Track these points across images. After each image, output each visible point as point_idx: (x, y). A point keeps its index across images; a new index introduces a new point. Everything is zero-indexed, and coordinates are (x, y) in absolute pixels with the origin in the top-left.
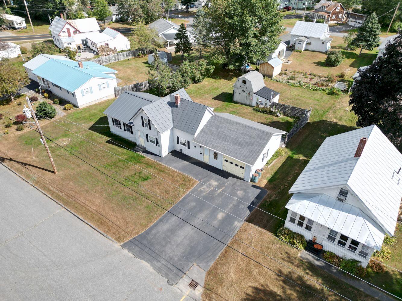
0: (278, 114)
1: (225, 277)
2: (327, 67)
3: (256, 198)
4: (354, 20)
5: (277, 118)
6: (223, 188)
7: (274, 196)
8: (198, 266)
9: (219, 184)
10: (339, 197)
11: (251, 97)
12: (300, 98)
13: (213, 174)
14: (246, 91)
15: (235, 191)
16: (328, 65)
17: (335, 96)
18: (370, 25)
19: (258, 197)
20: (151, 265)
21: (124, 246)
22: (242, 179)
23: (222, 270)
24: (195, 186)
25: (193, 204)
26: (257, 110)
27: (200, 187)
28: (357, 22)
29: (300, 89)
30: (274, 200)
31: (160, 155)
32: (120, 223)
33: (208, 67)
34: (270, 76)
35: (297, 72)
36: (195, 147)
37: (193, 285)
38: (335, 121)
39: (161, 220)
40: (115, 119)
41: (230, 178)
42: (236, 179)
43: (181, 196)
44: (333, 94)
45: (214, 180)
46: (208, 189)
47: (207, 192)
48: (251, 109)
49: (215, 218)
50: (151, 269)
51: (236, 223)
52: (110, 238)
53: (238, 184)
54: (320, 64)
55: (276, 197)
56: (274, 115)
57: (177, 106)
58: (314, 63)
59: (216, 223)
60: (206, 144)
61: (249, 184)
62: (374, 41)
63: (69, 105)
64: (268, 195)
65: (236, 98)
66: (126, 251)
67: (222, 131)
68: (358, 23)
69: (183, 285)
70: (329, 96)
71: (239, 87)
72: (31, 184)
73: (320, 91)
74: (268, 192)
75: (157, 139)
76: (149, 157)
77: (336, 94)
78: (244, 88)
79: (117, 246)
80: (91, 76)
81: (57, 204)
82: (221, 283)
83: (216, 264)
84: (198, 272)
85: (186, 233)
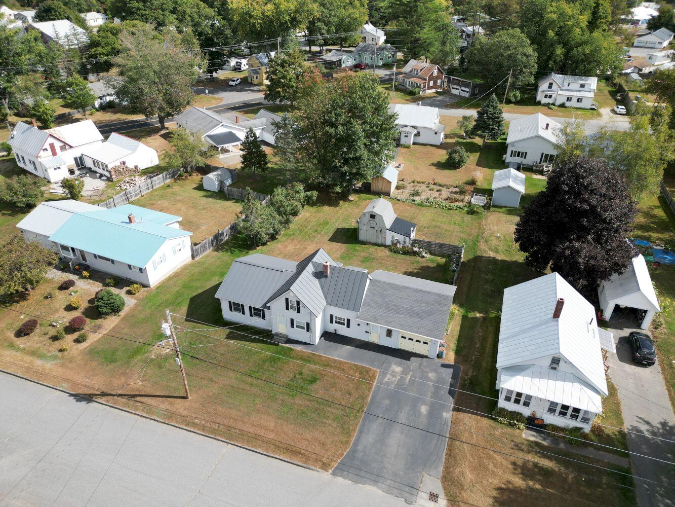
0: (424, 254)
1: (462, 479)
2: (450, 169)
3: (452, 378)
4: (458, 87)
5: (423, 259)
6: (411, 373)
7: (471, 371)
8: (428, 474)
9: (402, 369)
10: (551, 366)
11: (383, 234)
12: (438, 224)
13: (390, 358)
14: (376, 228)
15: (426, 374)
16: (451, 166)
17: (477, 215)
18: (491, 110)
19: (454, 377)
20: (378, 487)
21: (334, 474)
22: (426, 357)
23: (457, 472)
24: (377, 377)
25: (387, 402)
26: (396, 252)
27: (384, 378)
28: (462, 90)
29: (432, 210)
30: (473, 376)
31: (311, 343)
32: (315, 447)
33: (309, 193)
34: (387, 193)
35: (417, 182)
36: (359, 325)
37: (433, 497)
38: (492, 254)
39: (361, 432)
40: (234, 303)
41: (412, 359)
42: (420, 359)
43: (368, 395)
44: (474, 213)
45: (395, 364)
46: (394, 378)
47: (396, 383)
48: (386, 252)
49: (420, 414)
50: (380, 492)
51: (444, 414)
52: (313, 468)
53: (425, 364)
54: (440, 166)
55: (473, 372)
56: (419, 256)
57: (326, 277)
58: (433, 164)
59: (423, 420)
60: (376, 321)
61: (436, 361)
62: (499, 129)
63: (135, 286)
64: (463, 371)
65: (362, 236)
66: (340, 480)
67: (390, 301)
68: (464, 91)
69: (423, 501)
70: (470, 216)
71: (365, 223)
72: (163, 421)
73: (456, 209)
74: (462, 368)
75: (308, 324)
76: (299, 348)
77: (478, 213)
78: (373, 223)
79: (326, 476)
80: (164, 239)
81: (217, 441)
82: (462, 487)
83: (447, 468)
84: (432, 482)
85: (397, 440)
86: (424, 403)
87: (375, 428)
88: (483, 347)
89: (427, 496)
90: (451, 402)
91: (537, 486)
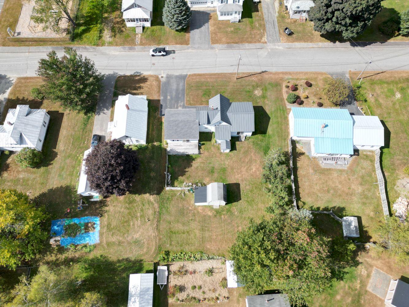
3: (162, 111)
7: (156, 115)
21: (187, 74)
23: (157, 83)
24: (185, 103)
25: (180, 96)
37: (162, 77)
39: (184, 85)
43: (186, 96)
49: (170, 96)
50: (175, 74)
59: (168, 94)
66: (185, 74)
69: (164, 76)
70: (167, 249)
74: (159, 116)
79: (189, 73)
82: (156, 80)
83: (160, 84)
84: (163, 80)
85: (174, 87)
86: (169, 99)
87: (181, 88)
88: (153, 126)
89: (164, 77)
90: (161, 103)
91: (137, 85)
